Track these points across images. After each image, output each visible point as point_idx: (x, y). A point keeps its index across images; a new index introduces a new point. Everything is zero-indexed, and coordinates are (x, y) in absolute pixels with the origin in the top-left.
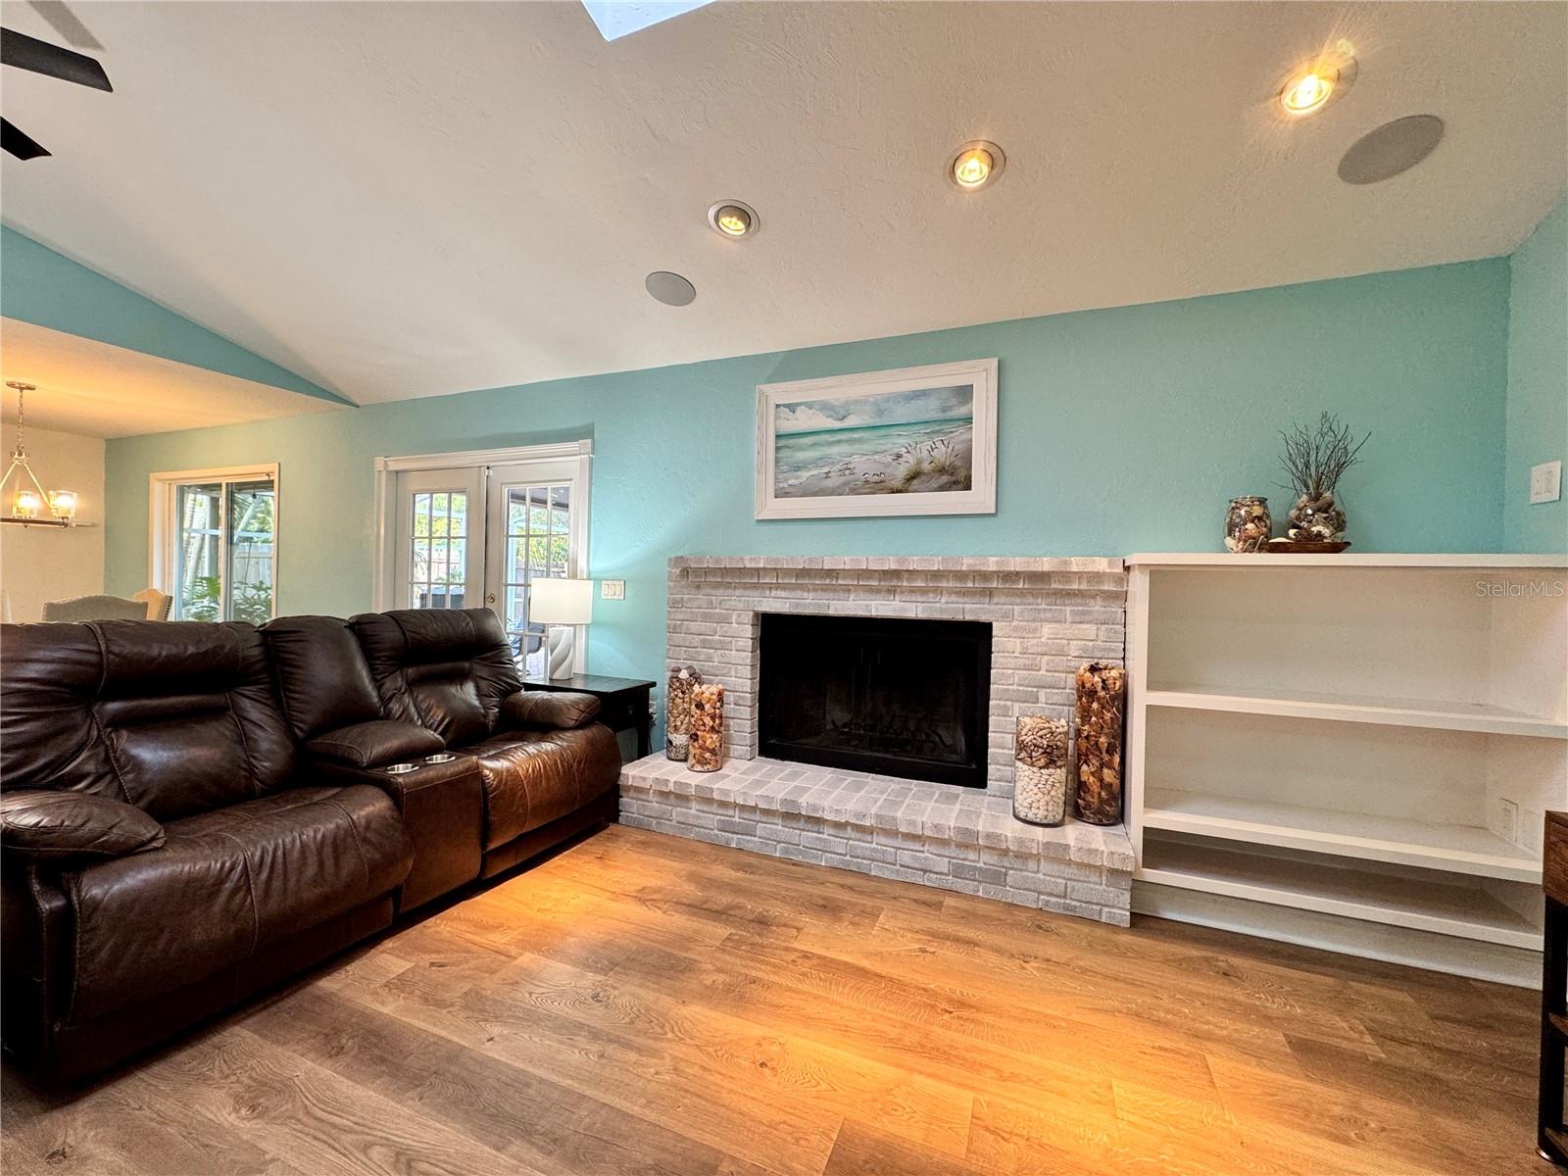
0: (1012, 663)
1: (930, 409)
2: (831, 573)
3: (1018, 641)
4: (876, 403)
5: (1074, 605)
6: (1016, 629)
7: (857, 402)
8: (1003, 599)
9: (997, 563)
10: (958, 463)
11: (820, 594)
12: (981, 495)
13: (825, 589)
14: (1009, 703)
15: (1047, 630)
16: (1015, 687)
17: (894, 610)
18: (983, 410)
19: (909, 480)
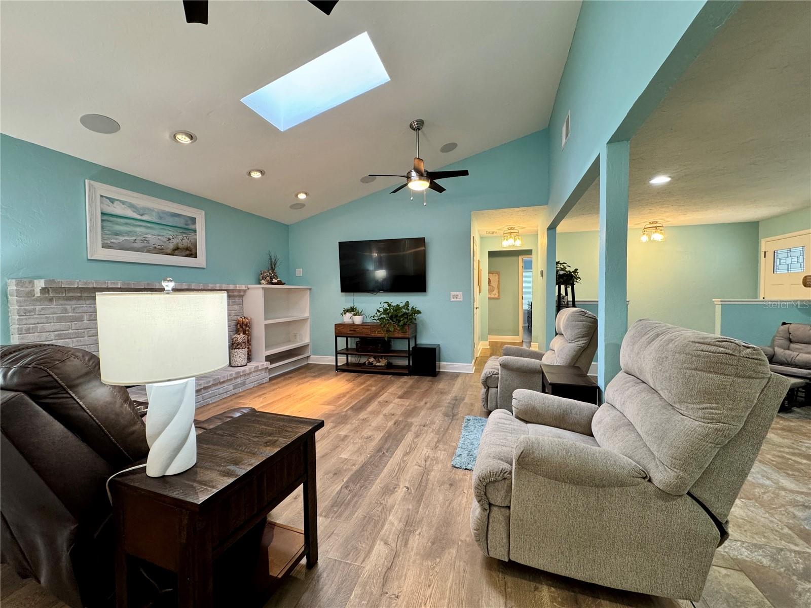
5: (232, 300)
10: (192, 247)
12: (201, 260)
18: (200, 226)
19: (175, 250)
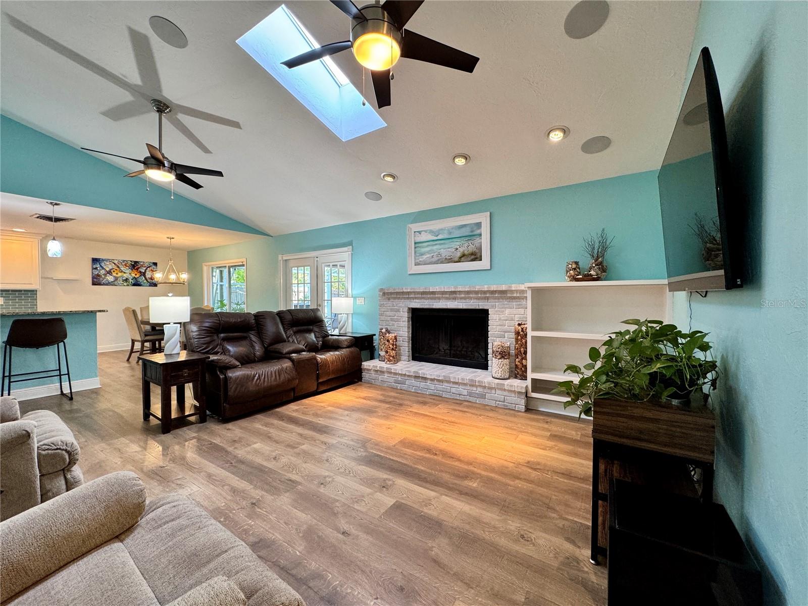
0: (496, 323)
1: (466, 231)
2: (433, 293)
3: (498, 315)
4: (448, 230)
5: (516, 302)
6: (496, 311)
7: (442, 229)
8: (493, 300)
9: (487, 288)
10: (477, 251)
11: (430, 301)
12: (485, 263)
13: (432, 298)
14: (495, 338)
15: (507, 311)
16: (497, 332)
17: (455, 306)
18: (485, 231)
19: (460, 258)
